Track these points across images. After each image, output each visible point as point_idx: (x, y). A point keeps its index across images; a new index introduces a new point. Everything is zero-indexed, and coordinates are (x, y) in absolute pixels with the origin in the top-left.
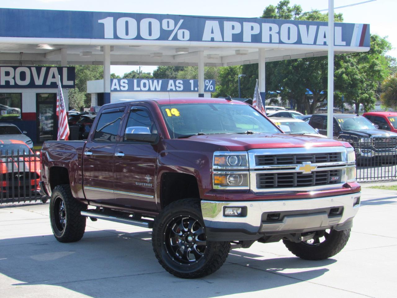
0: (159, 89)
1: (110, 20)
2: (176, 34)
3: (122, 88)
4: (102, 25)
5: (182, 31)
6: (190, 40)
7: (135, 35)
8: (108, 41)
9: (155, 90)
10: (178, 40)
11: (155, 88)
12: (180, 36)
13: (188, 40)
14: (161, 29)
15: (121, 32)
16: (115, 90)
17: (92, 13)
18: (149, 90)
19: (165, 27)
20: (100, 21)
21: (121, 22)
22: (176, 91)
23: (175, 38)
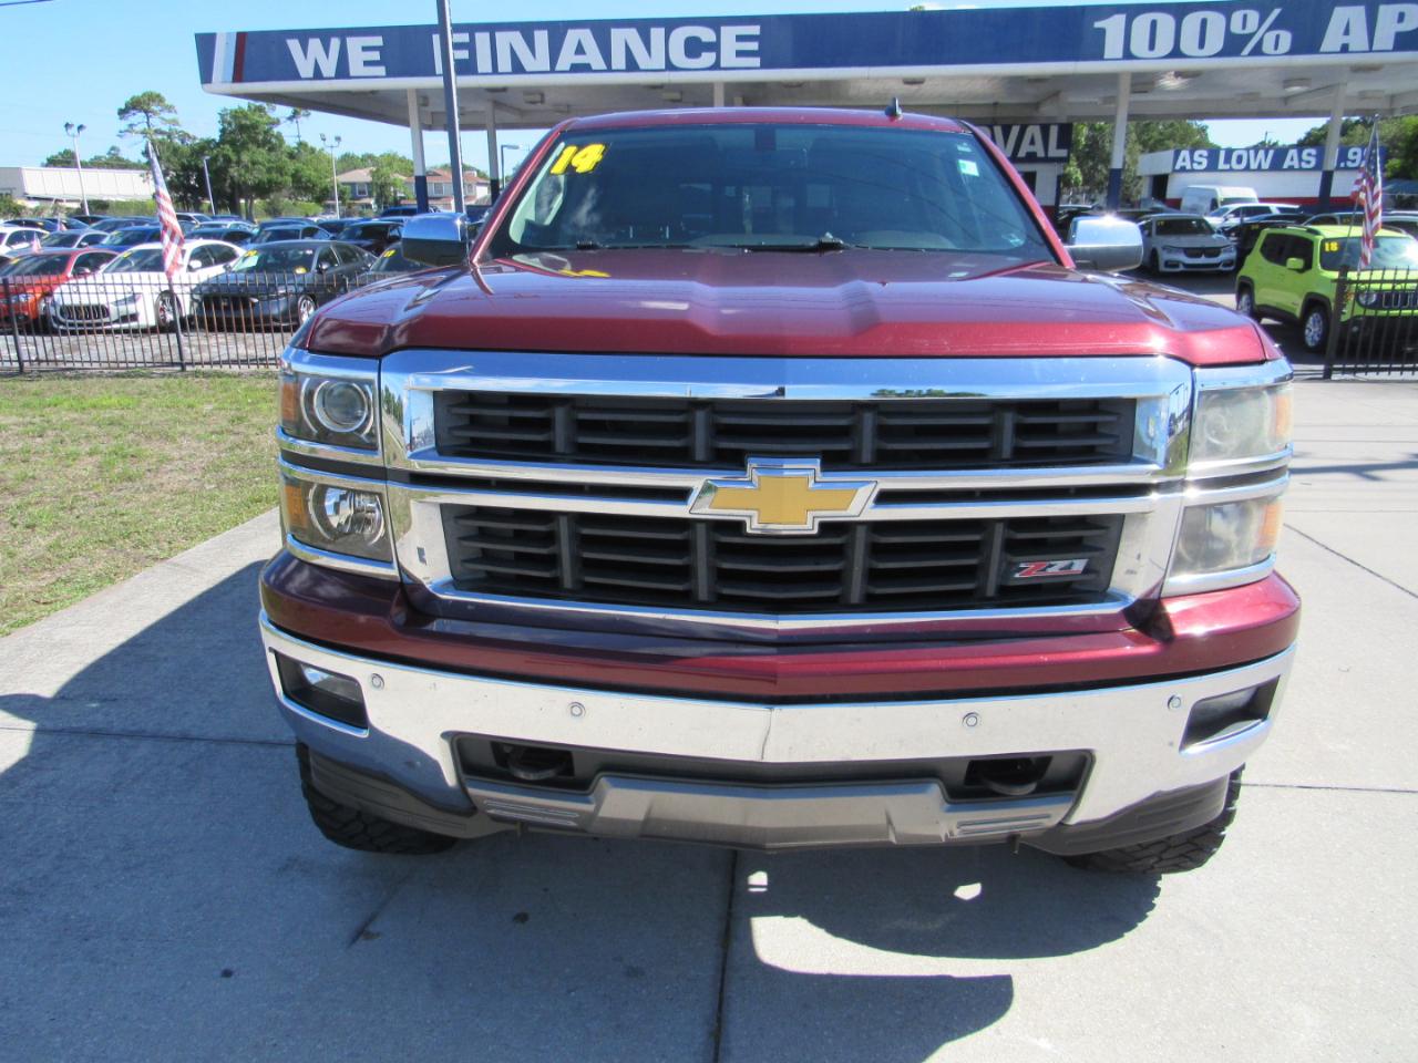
0: (1266, 165)
1: (1120, 19)
2: (1260, 43)
3: (1196, 166)
4: (1102, 32)
5: (1273, 34)
6: (1293, 51)
7: (1169, 48)
8: (1111, 62)
9: (1259, 169)
10: (1262, 54)
11: (1260, 165)
12: (1268, 47)
13: (1286, 54)
14: (1228, 33)
15: (1139, 44)
16: (1183, 169)
17: (1083, 10)
18: (1248, 168)
19: (1236, 28)
20: (1098, 25)
21: (1142, 23)
22: (1301, 169)
23: (1257, 51)
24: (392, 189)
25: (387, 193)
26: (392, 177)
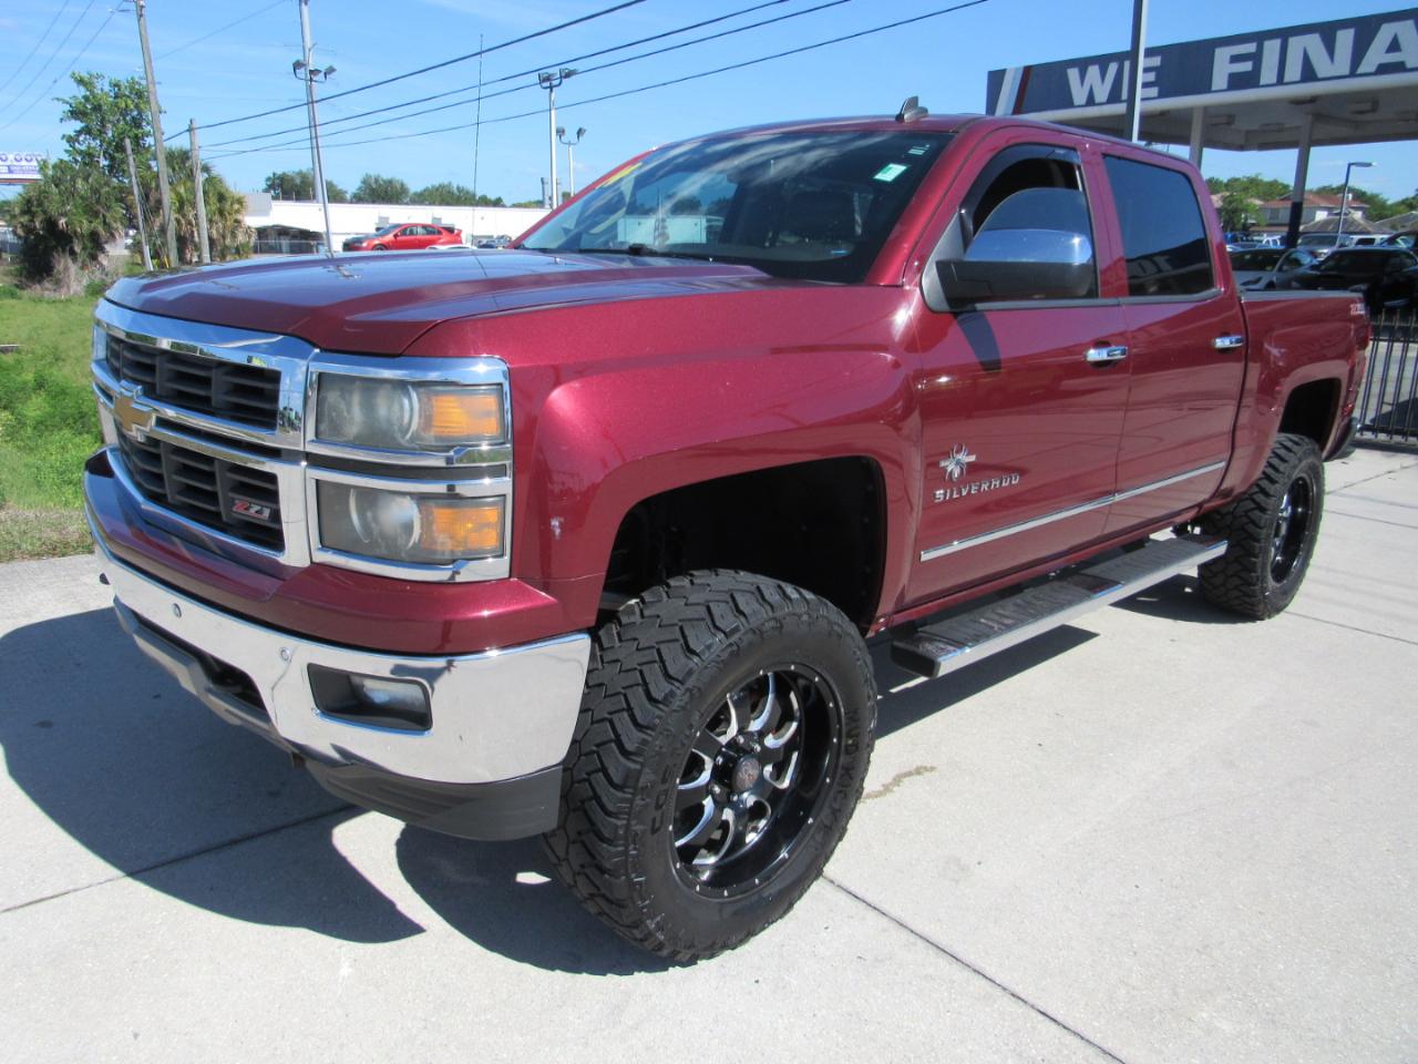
24: (1243, 216)
25: (1235, 220)
26: (1245, 203)
